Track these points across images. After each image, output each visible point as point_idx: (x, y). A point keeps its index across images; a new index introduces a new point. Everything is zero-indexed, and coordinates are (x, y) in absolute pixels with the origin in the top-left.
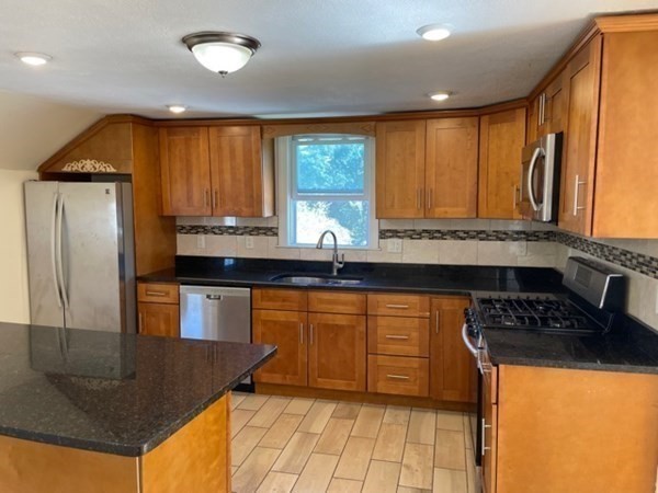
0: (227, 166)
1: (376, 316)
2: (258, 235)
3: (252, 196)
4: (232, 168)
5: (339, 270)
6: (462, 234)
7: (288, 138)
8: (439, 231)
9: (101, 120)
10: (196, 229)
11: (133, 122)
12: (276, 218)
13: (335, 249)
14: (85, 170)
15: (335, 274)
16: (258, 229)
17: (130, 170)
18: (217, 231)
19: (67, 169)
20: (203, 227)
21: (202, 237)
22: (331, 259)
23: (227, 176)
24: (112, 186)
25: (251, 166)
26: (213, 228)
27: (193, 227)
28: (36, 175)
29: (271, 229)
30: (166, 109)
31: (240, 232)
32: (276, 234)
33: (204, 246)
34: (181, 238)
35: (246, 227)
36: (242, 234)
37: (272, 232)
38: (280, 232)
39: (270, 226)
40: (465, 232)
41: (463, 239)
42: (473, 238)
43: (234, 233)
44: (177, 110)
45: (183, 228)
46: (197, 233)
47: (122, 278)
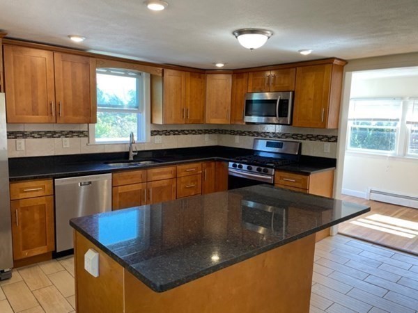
1: (181, 177)
2: (72, 137)
3: (88, 109)
4: (73, 86)
6: (186, 132)
8: (177, 131)
15: (132, 159)
16: (72, 132)
18: (36, 135)
20: (23, 133)
21: (22, 141)
23: (69, 92)
25: (89, 86)
26: (33, 132)
29: (82, 132)
31: (57, 135)
32: (87, 136)
33: (23, 148)
35: (62, 132)
36: (59, 137)
37: (83, 134)
38: (90, 134)
39: (81, 130)
40: (188, 131)
41: (186, 134)
42: (190, 133)
43: (52, 137)
46: (16, 138)
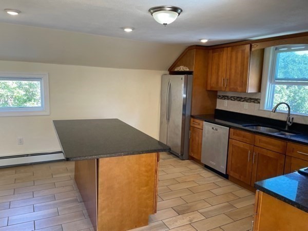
0: (233, 67)
1: (291, 157)
2: (250, 102)
3: (242, 82)
4: (236, 67)
5: (289, 127)
7: (272, 48)
9: (186, 49)
10: (225, 97)
11: (196, 49)
12: (260, 93)
13: (289, 114)
14: (181, 70)
15: (287, 129)
16: (251, 99)
17: (193, 70)
18: (233, 99)
19: (176, 70)
20: (227, 97)
21: (226, 101)
22: (286, 120)
23: (233, 71)
24: (183, 76)
25: (244, 65)
26: (231, 97)
27: (224, 96)
28: (168, 72)
29: (257, 100)
30: (199, 41)
31: (242, 100)
32: (259, 103)
33: (226, 105)
34: (219, 101)
35: (245, 98)
37: (257, 101)
38: (261, 102)
39: (257, 98)
43: (240, 100)
44: (204, 41)
45: (220, 96)
46: (225, 99)
47: (184, 115)
